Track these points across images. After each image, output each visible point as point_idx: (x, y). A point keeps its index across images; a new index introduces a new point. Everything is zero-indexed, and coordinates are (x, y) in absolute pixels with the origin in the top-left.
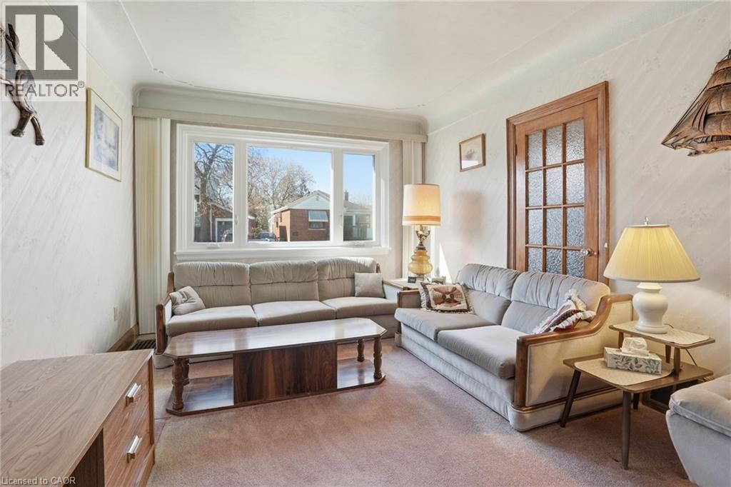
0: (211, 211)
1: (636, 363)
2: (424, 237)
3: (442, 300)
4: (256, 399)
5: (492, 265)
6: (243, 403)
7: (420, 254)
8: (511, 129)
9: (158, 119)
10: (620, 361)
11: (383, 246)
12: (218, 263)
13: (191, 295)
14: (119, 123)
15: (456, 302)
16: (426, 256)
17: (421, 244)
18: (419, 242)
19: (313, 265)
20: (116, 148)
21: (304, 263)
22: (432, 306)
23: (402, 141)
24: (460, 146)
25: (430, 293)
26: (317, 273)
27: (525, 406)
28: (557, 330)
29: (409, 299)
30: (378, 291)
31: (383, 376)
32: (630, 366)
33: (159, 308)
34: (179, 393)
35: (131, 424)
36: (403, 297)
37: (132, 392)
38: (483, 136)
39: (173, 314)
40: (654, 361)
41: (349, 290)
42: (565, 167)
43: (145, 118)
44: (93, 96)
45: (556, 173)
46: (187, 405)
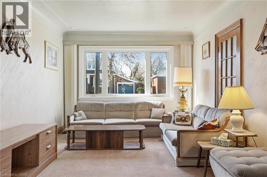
0: (115, 78)
1: (220, 142)
2: (184, 92)
3: (180, 120)
4: (93, 148)
5: (205, 105)
6: (89, 149)
7: (182, 100)
8: (217, 40)
9: (72, 45)
10: (215, 141)
11: (171, 96)
12: (94, 102)
13: (82, 114)
14: (57, 49)
15: (186, 121)
16: (185, 101)
17: (183, 95)
18: (181, 94)
19: (133, 104)
20: (56, 59)
21: (129, 103)
22: (175, 122)
23: (180, 45)
24: (202, 47)
25: (176, 117)
26: (134, 107)
27: (180, 157)
28: (199, 129)
29: (167, 119)
30: (161, 117)
31: (144, 147)
32: (218, 143)
33: (69, 117)
34: (69, 143)
35: (48, 141)
36: (164, 118)
37: (49, 132)
38: (209, 43)
39: (75, 120)
40: (226, 142)
41: (148, 116)
42: (232, 58)
43: (68, 45)
44: (47, 43)
45: (229, 61)
46: (71, 147)
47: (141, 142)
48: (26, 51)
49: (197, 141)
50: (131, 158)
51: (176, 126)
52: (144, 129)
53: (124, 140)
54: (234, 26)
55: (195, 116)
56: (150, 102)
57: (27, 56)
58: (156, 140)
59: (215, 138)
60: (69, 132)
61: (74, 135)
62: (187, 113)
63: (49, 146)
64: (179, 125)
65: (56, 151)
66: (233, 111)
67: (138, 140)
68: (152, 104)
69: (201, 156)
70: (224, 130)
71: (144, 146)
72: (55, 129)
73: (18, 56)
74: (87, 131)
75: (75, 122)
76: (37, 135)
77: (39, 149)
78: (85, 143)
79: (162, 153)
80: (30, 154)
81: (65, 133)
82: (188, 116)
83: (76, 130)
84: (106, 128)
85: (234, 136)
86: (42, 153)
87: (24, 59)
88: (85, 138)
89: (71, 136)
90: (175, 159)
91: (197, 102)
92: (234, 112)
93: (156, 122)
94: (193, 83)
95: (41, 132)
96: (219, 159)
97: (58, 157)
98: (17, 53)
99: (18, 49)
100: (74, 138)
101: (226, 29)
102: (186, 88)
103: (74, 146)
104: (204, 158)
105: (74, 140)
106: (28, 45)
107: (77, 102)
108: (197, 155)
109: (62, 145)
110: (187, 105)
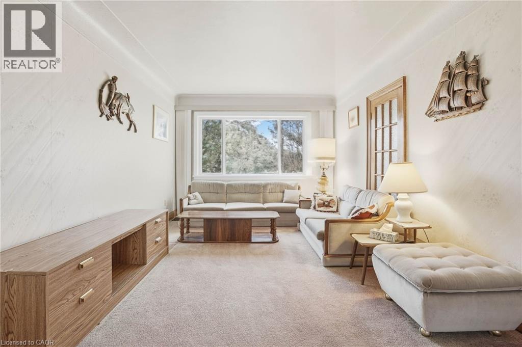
1: (383, 236)
2: (326, 170)
3: (323, 205)
4: (213, 241)
6: (208, 242)
7: (323, 179)
8: (369, 104)
10: (375, 234)
12: (212, 181)
13: (198, 196)
15: (330, 207)
16: (327, 180)
17: (324, 174)
18: (322, 173)
19: (261, 184)
21: (256, 183)
22: (316, 208)
23: (319, 111)
24: (349, 113)
25: (316, 201)
26: (262, 189)
27: (328, 254)
28: (352, 218)
29: (306, 204)
30: (298, 201)
31: (277, 240)
32: (380, 237)
33: (181, 200)
34: (182, 233)
35: (157, 231)
36: (302, 203)
37: (158, 220)
38: (358, 108)
39: (189, 204)
40: (391, 235)
41: (280, 199)
42: (390, 127)
43: (180, 111)
44: (156, 107)
45: (387, 130)
46: (185, 239)
47: (273, 232)
48: (130, 117)
49: (351, 234)
50: (262, 254)
51: (318, 212)
52: (278, 218)
53: (252, 230)
54: (394, 86)
55: (341, 200)
57: (131, 122)
58: (291, 230)
59: (375, 230)
60: (183, 219)
61: (188, 223)
62: (330, 196)
63: (158, 239)
64: (321, 211)
65: (167, 245)
66: (399, 194)
67: (269, 230)
68: (285, 185)
69: (357, 253)
70: (385, 220)
71: (278, 238)
72: (165, 216)
73: (121, 123)
74: (205, 219)
75: (190, 206)
76: (144, 225)
77: (146, 243)
78: (203, 234)
79: (302, 248)
80: (135, 249)
81: (177, 219)
82: (332, 199)
83: (191, 218)
84: (227, 215)
85: (402, 228)
86: (150, 248)
87: (128, 127)
88: (203, 226)
89: (185, 225)
90: (322, 258)
92: (400, 196)
93: (292, 207)
95: (148, 222)
96: (390, 261)
97: (170, 252)
98: (119, 119)
99: (121, 114)
100: (188, 227)
101: (382, 91)
103: (188, 237)
104: (363, 255)
105: (188, 229)
106: (133, 109)
107: (191, 181)
108: (349, 252)
109: (174, 236)
110: (328, 186)
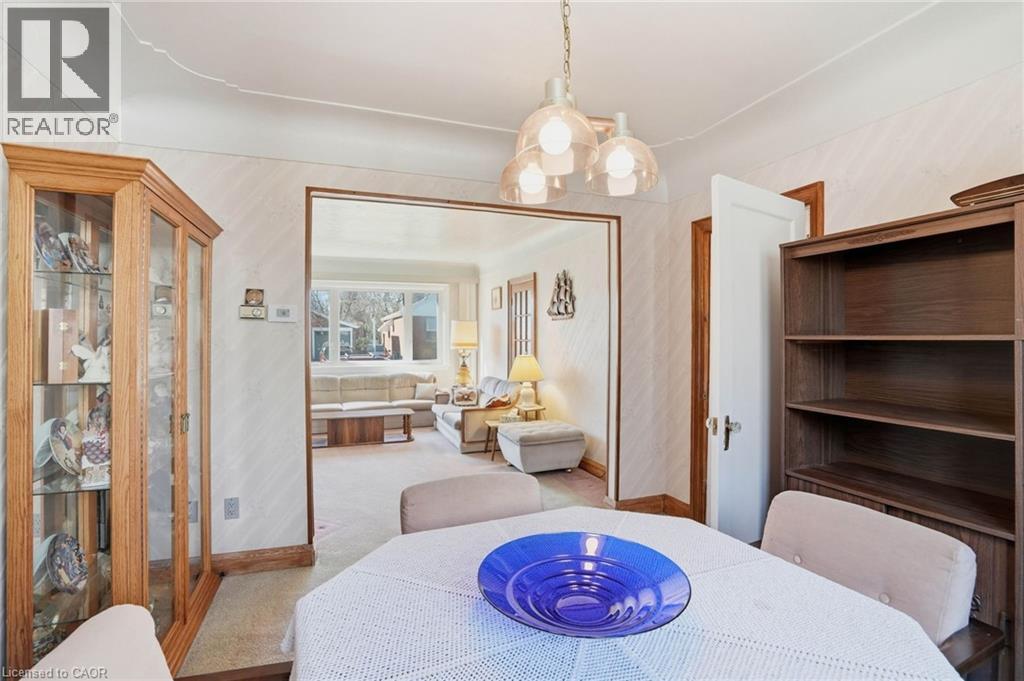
2: (466, 358)
3: (461, 398)
4: (339, 445)
6: (333, 446)
7: (463, 369)
8: (510, 287)
11: (444, 364)
16: (467, 371)
17: (464, 361)
21: (379, 376)
22: (455, 402)
23: (459, 282)
24: (491, 291)
25: (455, 395)
26: (388, 383)
27: (465, 442)
28: (486, 407)
29: (443, 399)
30: (433, 396)
31: (412, 439)
32: (508, 420)
36: (438, 398)
38: (501, 289)
40: (516, 418)
41: (412, 396)
45: (524, 320)
47: (407, 431)
49: (486, 421)
50: (399, 451)
51: (457, 406)
52: (412, 414)
54: (528, 278)
55: (482, 392)
56: (411, 373)
58: (428, 430)
59: (505, 416)
62: (470, 389)
64: (460, 406)
68: (416, 377)
69: (489, 438)
70: (514, 407)
71: (412, 437)
74: (328, 420)
79: (438, 444)
82: (473, 392)
85: (524, 411)
90: (459, 446)
91: (484, 373)
92: (525, 384)
93: (426, 404)
94: (478, 345)
101: (520, 278)
102: (468, 352)
104: (493, 438)
108: (484, 438)
110: (469, 377)
